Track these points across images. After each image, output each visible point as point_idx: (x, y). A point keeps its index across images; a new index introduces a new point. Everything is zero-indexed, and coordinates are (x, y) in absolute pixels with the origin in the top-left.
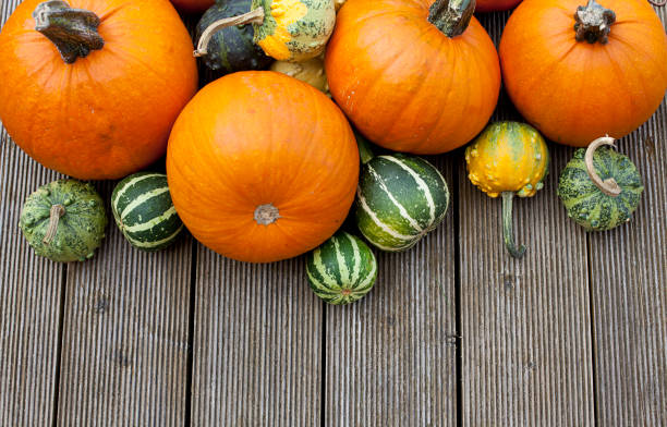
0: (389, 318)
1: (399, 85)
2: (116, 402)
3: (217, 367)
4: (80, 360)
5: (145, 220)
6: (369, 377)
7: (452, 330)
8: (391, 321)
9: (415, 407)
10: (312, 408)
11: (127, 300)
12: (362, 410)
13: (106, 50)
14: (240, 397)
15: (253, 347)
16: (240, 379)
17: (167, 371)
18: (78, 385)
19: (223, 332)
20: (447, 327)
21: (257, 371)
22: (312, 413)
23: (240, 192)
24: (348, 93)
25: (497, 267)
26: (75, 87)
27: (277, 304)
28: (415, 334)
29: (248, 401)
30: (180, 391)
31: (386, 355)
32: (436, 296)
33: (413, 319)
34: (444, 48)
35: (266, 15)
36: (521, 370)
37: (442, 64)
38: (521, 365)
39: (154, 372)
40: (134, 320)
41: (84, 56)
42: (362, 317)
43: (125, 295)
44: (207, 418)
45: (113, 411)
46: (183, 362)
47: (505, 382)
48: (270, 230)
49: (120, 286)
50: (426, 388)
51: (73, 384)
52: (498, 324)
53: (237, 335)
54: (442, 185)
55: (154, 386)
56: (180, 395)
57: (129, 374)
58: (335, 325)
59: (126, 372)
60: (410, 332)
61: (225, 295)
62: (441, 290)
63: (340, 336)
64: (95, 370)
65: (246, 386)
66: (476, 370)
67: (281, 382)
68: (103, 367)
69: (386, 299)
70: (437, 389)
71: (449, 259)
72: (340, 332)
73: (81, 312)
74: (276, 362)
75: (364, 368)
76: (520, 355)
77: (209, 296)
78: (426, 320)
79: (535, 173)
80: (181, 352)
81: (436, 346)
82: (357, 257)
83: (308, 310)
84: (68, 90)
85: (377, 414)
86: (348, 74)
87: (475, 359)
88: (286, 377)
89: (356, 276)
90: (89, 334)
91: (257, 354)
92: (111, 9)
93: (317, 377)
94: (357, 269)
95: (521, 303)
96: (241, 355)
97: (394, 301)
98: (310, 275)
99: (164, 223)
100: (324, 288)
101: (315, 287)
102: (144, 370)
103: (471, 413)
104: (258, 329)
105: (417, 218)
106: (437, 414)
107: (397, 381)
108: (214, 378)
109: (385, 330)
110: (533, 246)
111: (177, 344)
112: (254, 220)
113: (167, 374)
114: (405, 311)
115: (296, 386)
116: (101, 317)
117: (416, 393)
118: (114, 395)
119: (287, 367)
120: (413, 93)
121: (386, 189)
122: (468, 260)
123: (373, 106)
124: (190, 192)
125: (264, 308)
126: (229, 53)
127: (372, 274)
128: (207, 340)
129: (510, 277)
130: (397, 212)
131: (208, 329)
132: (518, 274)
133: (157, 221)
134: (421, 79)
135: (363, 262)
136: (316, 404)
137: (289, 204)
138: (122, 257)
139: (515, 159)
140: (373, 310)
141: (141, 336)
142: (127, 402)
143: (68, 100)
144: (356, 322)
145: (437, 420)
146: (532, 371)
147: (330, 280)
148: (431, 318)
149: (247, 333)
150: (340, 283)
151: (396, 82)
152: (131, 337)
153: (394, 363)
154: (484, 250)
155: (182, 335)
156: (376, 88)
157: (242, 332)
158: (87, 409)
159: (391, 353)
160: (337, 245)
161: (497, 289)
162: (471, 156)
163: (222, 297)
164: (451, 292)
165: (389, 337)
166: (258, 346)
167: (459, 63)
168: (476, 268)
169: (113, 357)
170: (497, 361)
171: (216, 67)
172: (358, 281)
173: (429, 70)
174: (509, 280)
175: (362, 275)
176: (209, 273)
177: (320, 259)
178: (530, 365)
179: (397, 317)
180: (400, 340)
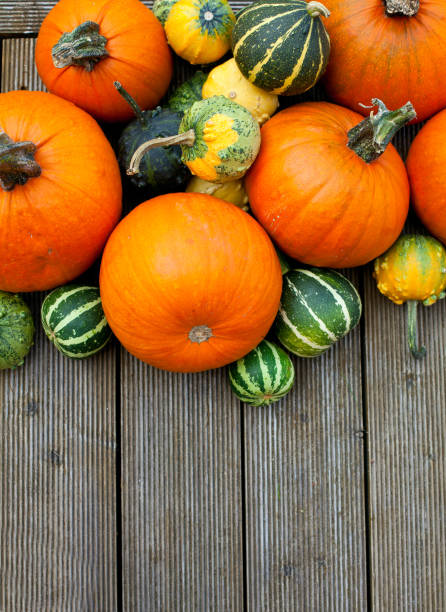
0: (302, 415)
1: (324, 213)
2: (51, 500)
3: (144, 464)
4: (13, 460)
5: (79, 334)
6: (285, 470)
7: (360, 425)
8: (304, 418)
9: (328, 497)
10: (233, 500)
11: (56, 403)
12: (279, 500)
13: (43, 177)
14: (167, 491)
15: (177, 445)
16: (167, 475)
17: (98, 468)
18: (13, 484)
19: (149, 431)
20: (355, 422)
21: (182, 467)
22: (233, 504)
23: (179, 317)
24: (274, 216)
25: (400, 367)
26: (15, 214)
27: (198, 404)
28: (326, 429)
29: (174, 496)
30: (110, 488)
31: (300, 450)
32: (345, 395)
33: (324, 416)
34: (365, 176)
35: (197, 139)
36: (422, 461)
37: (363, 192)
38: (422, 457)
39: (85, 470)
40: (64, 422)
41: (23, 183)
42: (277, 415)
43: (54, 397)
44: (137, 512)
45: (48, 508)
46: (112, 461)
47: (407, 473)
48: (202, 346)
49: (48, 389)
50: (337, 479)
51: (8, 483)
52: (401, 420)
53: (162, 434)
54: (356, 298)
55: (86, 484)
56: (110, 491)
57: (61, 473)
58: (253, 422)
59: (59, 471)
60: (321, 429)
61: (148, 396)
62: (349, 389)
63: (258, 433)
64: (28, 470)
65: (172, 481)
66: (381, 462)
67: (204, 477)
68: (36, 468)
69: (299, 398)
70: (347, 480)
71: (356, 358)
72: (258, 430)
73: (11, 416)
74: (199, 458)
75: (281, 463)
76: (421, 448)
77: (134, 397)
78: (335, 417)
79: (439, 285)
80: (110, 451)
81: (346, 440)
82: (279, 366)
83: (227, 409)
84: (9, 217)
85: (293, 504)
86: (274, 199)
87: (381, 452)
88: (208, 472)
89: (277, 383)
90: (21, 436)
91: (181, 451)
92: (46, 137)
93: (237, 471)
94: (278, 377)
95: (422, 400)
96: (167, 452)
97: (307, 400)
98: (234, 381)
99: (97, 336)
100: (247, 394)
101: (238, 393)
102: (76, 469)
103: (378, 501)
104: (181, 427)
105: (334, 331)
106: (347, 502)
107: (311, 474)
108: (142, 475)
109: (299, 427)
110: (432, 346)
111: (105, 443)
112: (189, 339)
113: (98, 472)
114: (316, 409)
115: (219, 480)
116: (31, 419)
117: (328, 485)
118: (48, 493)
119: (209, 462)
120: (337, 220)
121: (306, 305)
122: (374, 360)
123: (297, 231)
124: (129, 314)
125: (186, 409)
126: (156, 173)
127: (291, 380)
128: (134, 440)
129: (412, 375)
130: (317, 327)
131: (134, 429)
132: (418, 373)
133: (90, 334)
134: (345, 207)
135: (283, 371)
136: (237, 496)
137: (223, 325)
138: (49, 361)
139: (424, 273)
140: (287, 408)
141: (71, 436)
142: (61, 499)
143: (9, 226)
144: (272, 419)
145: (347, 508)
146: (431, 462)
147: (254, 387)
148: (340, 414)
149: (171, 432)
150: (263, 390)
151: (321, 210)
152: (61, 439)
153: (308, 457)
154: (387, 351)
155: (110, 436)
156: (303, 215)
157: (166, 431)
158: (23, 507)
159: (305, 448)
160: (260, 354)
161: (400, 386)
162: (380, 267)
163: (146, 398)
164: (358, 391)
165: (302, 433)
166: (181, 443)
167: (378, 190)
168: (380, 367)
169: (46, 457)
170: (400, 453)
171: (141, 184)
172: (279, 387)
173: (352, 198)
174: (410, 378)
175: (283, 382)
176: (133, 375)
177: (244, 368)
178: (429, 456)
179: (309, 414)
180: (312, 435)
